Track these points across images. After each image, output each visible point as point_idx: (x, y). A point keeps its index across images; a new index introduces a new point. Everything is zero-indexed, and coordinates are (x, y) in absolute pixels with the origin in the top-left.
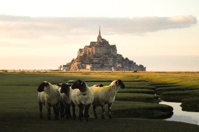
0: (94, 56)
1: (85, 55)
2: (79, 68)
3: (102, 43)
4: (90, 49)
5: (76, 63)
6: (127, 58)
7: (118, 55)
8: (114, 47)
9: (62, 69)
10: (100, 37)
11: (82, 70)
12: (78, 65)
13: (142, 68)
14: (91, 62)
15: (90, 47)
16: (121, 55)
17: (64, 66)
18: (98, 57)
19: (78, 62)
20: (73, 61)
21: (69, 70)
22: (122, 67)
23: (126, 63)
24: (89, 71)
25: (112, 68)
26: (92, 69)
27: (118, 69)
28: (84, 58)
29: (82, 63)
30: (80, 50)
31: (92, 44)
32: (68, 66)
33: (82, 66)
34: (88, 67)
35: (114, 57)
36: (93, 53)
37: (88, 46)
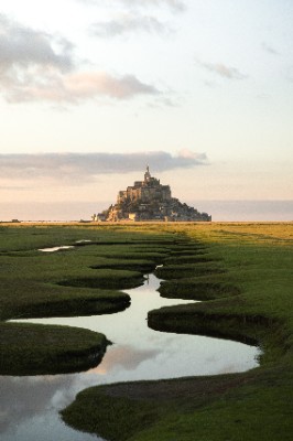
0: (140, 202)
1: (128, 200)
2: (120, 218)
3: (152, 183)
4: (135, 191)
5: (115, 212)
6: (185, 205)
7: (173, 199)
8: (167, 188)
9: (96, 219)
10: (147, 175)
11: (123, 222)
12: (118, 214)
13: (206, 217)
14: (135, 209)
15: (133, 188)
16: (177, 200)
17: (99, 215)
18: (145, 203)
19: (117, 209)
20: (111, 207)
22: (179, 217)
23: (184, 210)
24: (134, 222)
25: (165, 217)
26: (137, 219)
27: (172, 219)
28: (126, 205)
29: (124, 210)
30: (121, 193)
31: (138, 184)
32: (104, 216)
33: (123, 215)
34: (132, 216)
35: (167, 203)
36: (138, 196)
37: (131, 187)
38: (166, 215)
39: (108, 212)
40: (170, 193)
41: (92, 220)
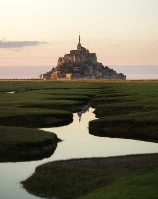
0: (75, 65)
1: (65, 64)
2: (59, 77)
3: (82, 52)
4: (70, 58)
5: (56, 72)
6: (107, 67)
7: (98, 63)
8: (94, 55)
9: (42, 78)
10: (79, 45)
11: (62, 79)
12: (58, 74)
13: (122, 76)
14: (70, 71)
15: (70, 55)
16: (101, 64)
17: (44, 75)
18: (78, 66)
19: (58, 70)
20: (53, 69)
21: (49, 79)
22: (102, 76)
23: (106, 71)
24: (69, 80)
25: (93, 77)
26: (72, 77)
27: (97, 78)
28: (64, 68)
29: (63, 71)
30: (61, 59)
31: (72, 52)
32: (48, 75)
33: (62, 75)
34: (68, 75)
35: (94, 65)
36: (73, 61)
37: (68, 55)
38: (93, 75)
39: (51, 72)
40: (96, 59)
41: (39, 78)
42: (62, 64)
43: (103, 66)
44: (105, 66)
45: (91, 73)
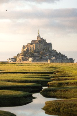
0: (35, 51)
1: (28, 50)
2: (23, 60)
3: (41, 41)
4: (32, 46)
5: (21, 57)
6: (60, 53)
7: (53, 50)
8: (50, 44)
9: (10, 61)
10: (39, 36)
11: (25, 62)
12: (22, 58)
13: (71, 60)
14: (32, 56)
15: (31, 44)
16: (55, 51)
17: (11, 59)
18: (37, 52)
19: (22, 55)
20: (18, 54)
21: (15, 62)
22: (56, 60)
23: (59, 56)
24: (31, 62)
25: (49, 60)
26: (33, 61)
27: (52, 61)
28: (27, 53)
29: (26, 56)
30: (24, 47)
31: (33, 42)
32: (14, 59)
33: (25, 59)
34: (30, 59)
35: (50, 52)
36: (33, 49)
37: (30, 43)
38: (49, 59)
39: (17, 57)
40: (52, 47)
41: (8, 61)
42: (25, 50)
43: (57, 53)
44: (58, 53)
45: (48, 57)
